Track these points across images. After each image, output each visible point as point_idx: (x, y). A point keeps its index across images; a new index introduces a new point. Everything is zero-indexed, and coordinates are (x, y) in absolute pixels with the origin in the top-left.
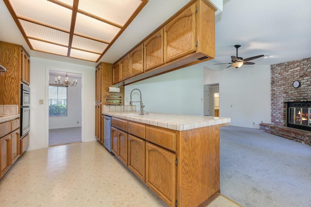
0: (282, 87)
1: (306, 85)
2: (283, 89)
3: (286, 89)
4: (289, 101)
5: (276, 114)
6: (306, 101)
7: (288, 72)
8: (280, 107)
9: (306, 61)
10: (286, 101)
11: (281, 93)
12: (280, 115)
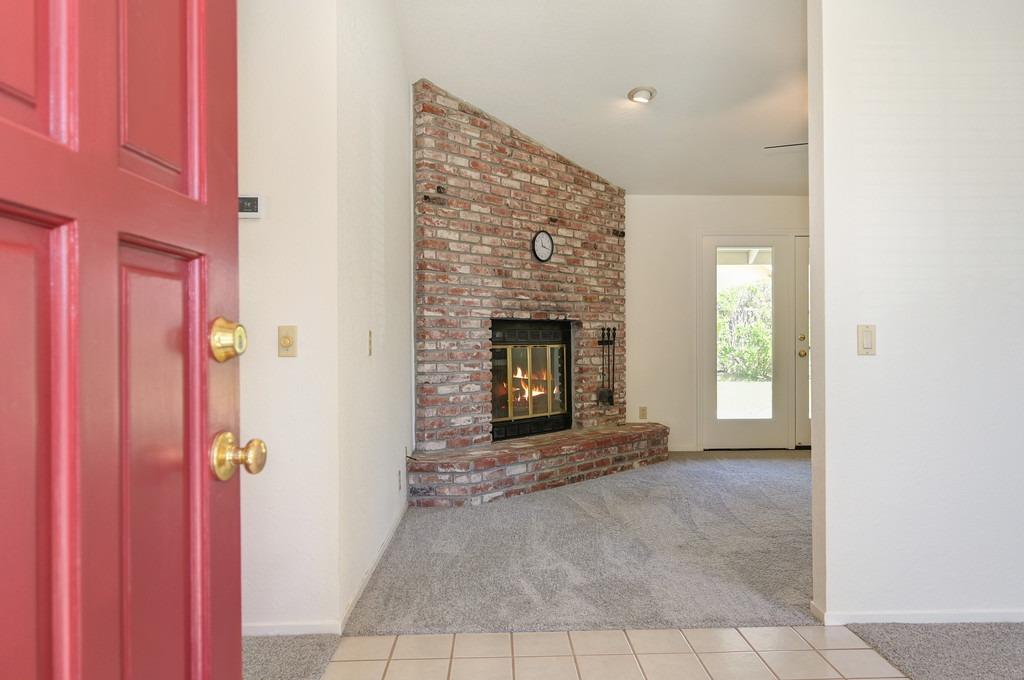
0: (487, 240)
1: (562, 260)
2: (487, 250)
3: (502, 256)
4: (517, 315)
5: (457, 388)
6: (562, 318)
7: (510, 176)
8: (477, 347)
9: (562, 168)
10: (503, 315)
11: (483, 270)
12: (475, 387)
